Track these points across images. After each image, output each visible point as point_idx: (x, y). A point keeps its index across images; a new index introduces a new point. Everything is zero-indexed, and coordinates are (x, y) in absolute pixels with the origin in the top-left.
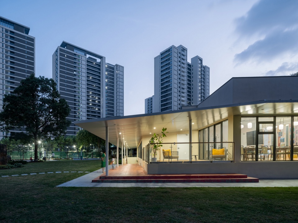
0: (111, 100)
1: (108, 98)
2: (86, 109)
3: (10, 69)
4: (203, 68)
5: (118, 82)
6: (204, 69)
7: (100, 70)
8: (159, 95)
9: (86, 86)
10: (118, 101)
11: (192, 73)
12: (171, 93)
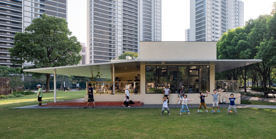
0: (148, 30)
1: (145, 29)
2: (122, 39)
3: (40, 7)
4: (237, 3)
5: (156, 13)
6: (239, 3)
7: (137, 4)
8: (194, 28)
9: (122, 12)
10: (156, 28)
11: (226, 6)
12: (205, 26)
